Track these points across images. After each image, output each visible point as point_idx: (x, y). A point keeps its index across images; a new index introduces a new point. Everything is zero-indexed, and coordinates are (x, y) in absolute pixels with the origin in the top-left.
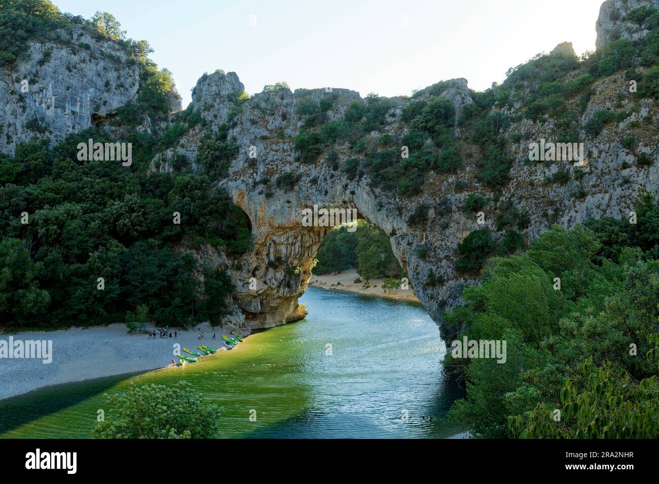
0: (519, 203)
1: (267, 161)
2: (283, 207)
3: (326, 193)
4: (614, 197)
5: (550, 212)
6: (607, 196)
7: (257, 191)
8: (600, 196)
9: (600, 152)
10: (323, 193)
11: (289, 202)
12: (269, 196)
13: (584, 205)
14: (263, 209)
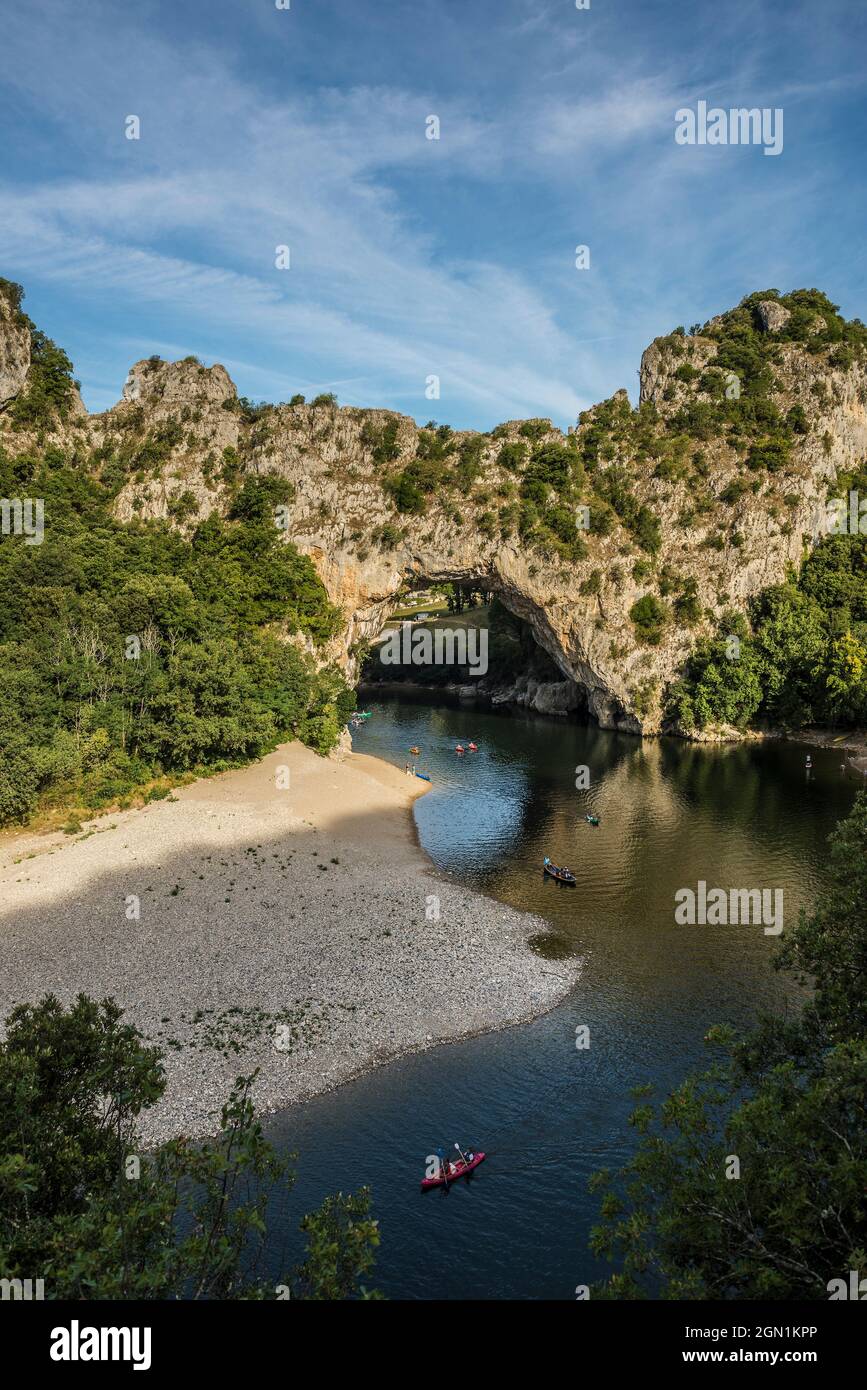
0: (680, 567)
1: (346, 508)
2: (379, 572)
3: (450, 554)
4: (769, 563)
5: (715, 576)
6: (764, 561)
7: (346, 551)
8: (758, 561)
9: (753, 520)
10: (446, 553)
11: (388, 565)
12: (362, 557)
13: (746, 570)
14: (352, 574)
